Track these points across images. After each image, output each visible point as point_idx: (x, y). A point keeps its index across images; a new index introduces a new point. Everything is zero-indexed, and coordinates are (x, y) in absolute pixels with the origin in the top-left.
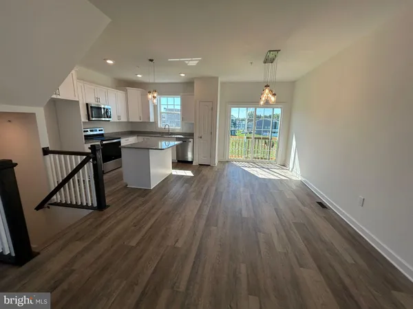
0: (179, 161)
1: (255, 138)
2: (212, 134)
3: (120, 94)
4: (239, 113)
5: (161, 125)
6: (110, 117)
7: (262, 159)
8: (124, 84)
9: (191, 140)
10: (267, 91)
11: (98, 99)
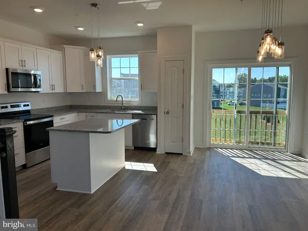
0: (136, 148)
1: (251, 113)
2: (185, 107)
3: (56, 55)
4: (224, 76)
5: (111, 96)
6: (39, 87)
7: (263, 143)
8: (60, 41)
9: (154, 117)
10: (268, 39)
11: (23, 62)
